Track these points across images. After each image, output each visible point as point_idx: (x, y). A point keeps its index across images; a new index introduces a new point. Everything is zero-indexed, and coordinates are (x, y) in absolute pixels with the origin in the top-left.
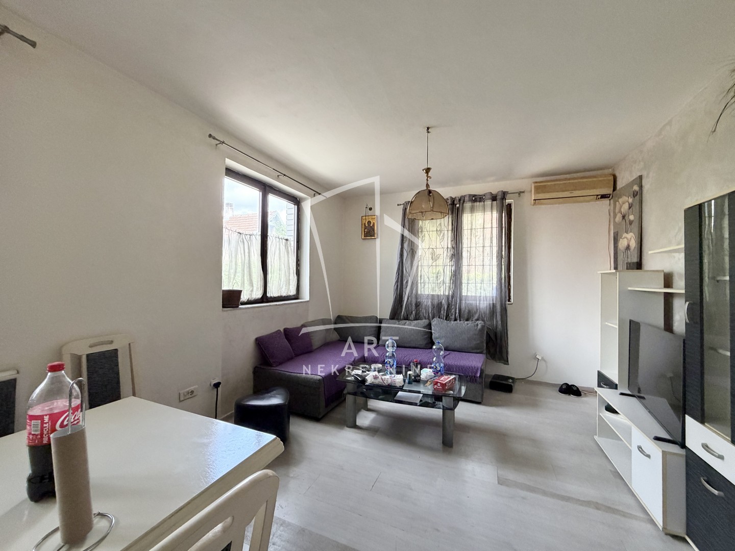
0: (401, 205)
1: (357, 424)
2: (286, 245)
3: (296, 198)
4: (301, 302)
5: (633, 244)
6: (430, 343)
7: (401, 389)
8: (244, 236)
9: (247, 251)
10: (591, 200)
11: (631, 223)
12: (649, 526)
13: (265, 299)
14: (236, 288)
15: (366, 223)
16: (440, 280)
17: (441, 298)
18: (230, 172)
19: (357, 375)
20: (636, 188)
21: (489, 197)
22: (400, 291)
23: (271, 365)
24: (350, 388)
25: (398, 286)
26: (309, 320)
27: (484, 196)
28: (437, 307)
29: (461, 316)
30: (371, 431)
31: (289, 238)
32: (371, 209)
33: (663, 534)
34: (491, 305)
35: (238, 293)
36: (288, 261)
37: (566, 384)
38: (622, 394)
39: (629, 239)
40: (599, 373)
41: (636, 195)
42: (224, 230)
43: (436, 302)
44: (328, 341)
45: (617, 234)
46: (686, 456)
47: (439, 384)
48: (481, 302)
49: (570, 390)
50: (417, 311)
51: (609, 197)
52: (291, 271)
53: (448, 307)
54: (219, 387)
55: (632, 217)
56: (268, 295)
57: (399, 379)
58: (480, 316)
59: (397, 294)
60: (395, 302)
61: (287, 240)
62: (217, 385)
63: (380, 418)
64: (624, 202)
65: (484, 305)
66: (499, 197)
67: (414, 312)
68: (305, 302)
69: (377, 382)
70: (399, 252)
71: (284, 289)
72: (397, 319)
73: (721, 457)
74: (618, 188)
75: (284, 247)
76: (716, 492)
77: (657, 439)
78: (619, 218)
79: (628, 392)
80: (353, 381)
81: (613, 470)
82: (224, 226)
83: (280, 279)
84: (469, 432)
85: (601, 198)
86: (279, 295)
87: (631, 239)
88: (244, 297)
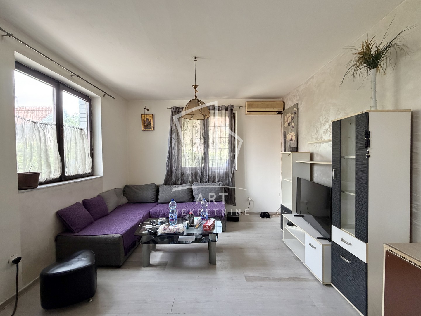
0: (170, 108)
1: (151, 263)
2: (81, 134)
3: (88, 97)
4: (97, 178)
5: (294, 138)
6: (192, 198)
7: (182, 234)
8: (38, 125)
9: (42, 138)
10: (274, 114)
11: (293, 127)
12: (316, 283)
13: (63, 178)
14: (33, 170)
15: (145, 119)
16: (196, 158)
17: (197, 169)
18: (20, 66)
19: (149, 229)
20: (295, 109)
21: (224, 108)
22: (170, 166)
23: (73, 232)
24: (144, 239)
25: (169, 162)
26: (104, 191)
27: (221, 107)
28: (194, 174)
29: (209, 179)
30: (162, 266)
31: (83, 128)
32: (148, 110)
33: (323, 285)
34: (226, 172)
35: (36, 175)
36: (84, 146)
37: (263, 212)
38: (295, 216)
39: (291, 136)
40: (281, 205)
41: (296, 113)
42: (16, 119)
43: (194, 171)
44: (119, 204)
45: (286, 133)
46: (332, 245)
47: (207, 227)
48: (220, 171)
49: (265, 215)
50: (182, 178)
51: (281, 113)
52: (87, 154)
53: (201, 174)
54: (19, 262)
55: (293, 124)
56: (66, 174)
57: (181, 227)
58: (220, 179)
59: (168, 168)
60: (167, 173)
61: (81, 129)
62: (17, 261)
63: (166, 254)
64: (289, 116)
65: (222, 172)
66: (229, 108)
67: (180, 179)
68: (100, 177)
69: (166, 232)
70: (170, 140)
71: (80, 169)
72: (169, 184)
73: (350, 244)
74: (286, 109)
75: (79, 135)
76: (348, 261)
77: (318, 238)
78: (286, 124)
79: (297, 214)
80: (147, 234)
81: (294, 256)
82: (16, 116)
83: (76, 161)
84: (222, 252)
85: (278, 113)
86: (76, 174)
87: (293, 135)
88: (42, 178)
